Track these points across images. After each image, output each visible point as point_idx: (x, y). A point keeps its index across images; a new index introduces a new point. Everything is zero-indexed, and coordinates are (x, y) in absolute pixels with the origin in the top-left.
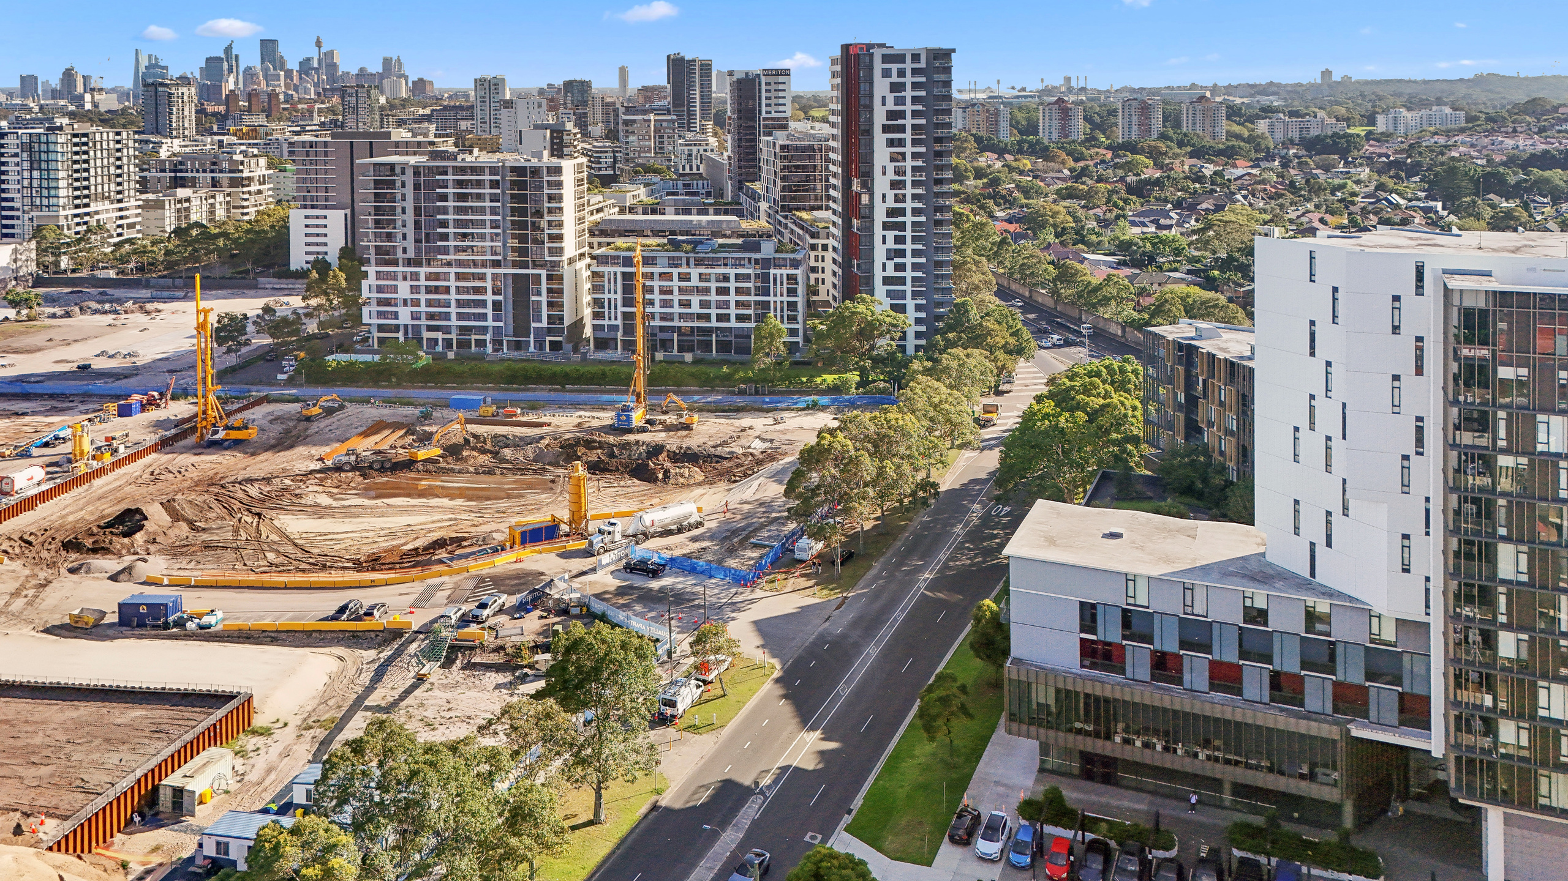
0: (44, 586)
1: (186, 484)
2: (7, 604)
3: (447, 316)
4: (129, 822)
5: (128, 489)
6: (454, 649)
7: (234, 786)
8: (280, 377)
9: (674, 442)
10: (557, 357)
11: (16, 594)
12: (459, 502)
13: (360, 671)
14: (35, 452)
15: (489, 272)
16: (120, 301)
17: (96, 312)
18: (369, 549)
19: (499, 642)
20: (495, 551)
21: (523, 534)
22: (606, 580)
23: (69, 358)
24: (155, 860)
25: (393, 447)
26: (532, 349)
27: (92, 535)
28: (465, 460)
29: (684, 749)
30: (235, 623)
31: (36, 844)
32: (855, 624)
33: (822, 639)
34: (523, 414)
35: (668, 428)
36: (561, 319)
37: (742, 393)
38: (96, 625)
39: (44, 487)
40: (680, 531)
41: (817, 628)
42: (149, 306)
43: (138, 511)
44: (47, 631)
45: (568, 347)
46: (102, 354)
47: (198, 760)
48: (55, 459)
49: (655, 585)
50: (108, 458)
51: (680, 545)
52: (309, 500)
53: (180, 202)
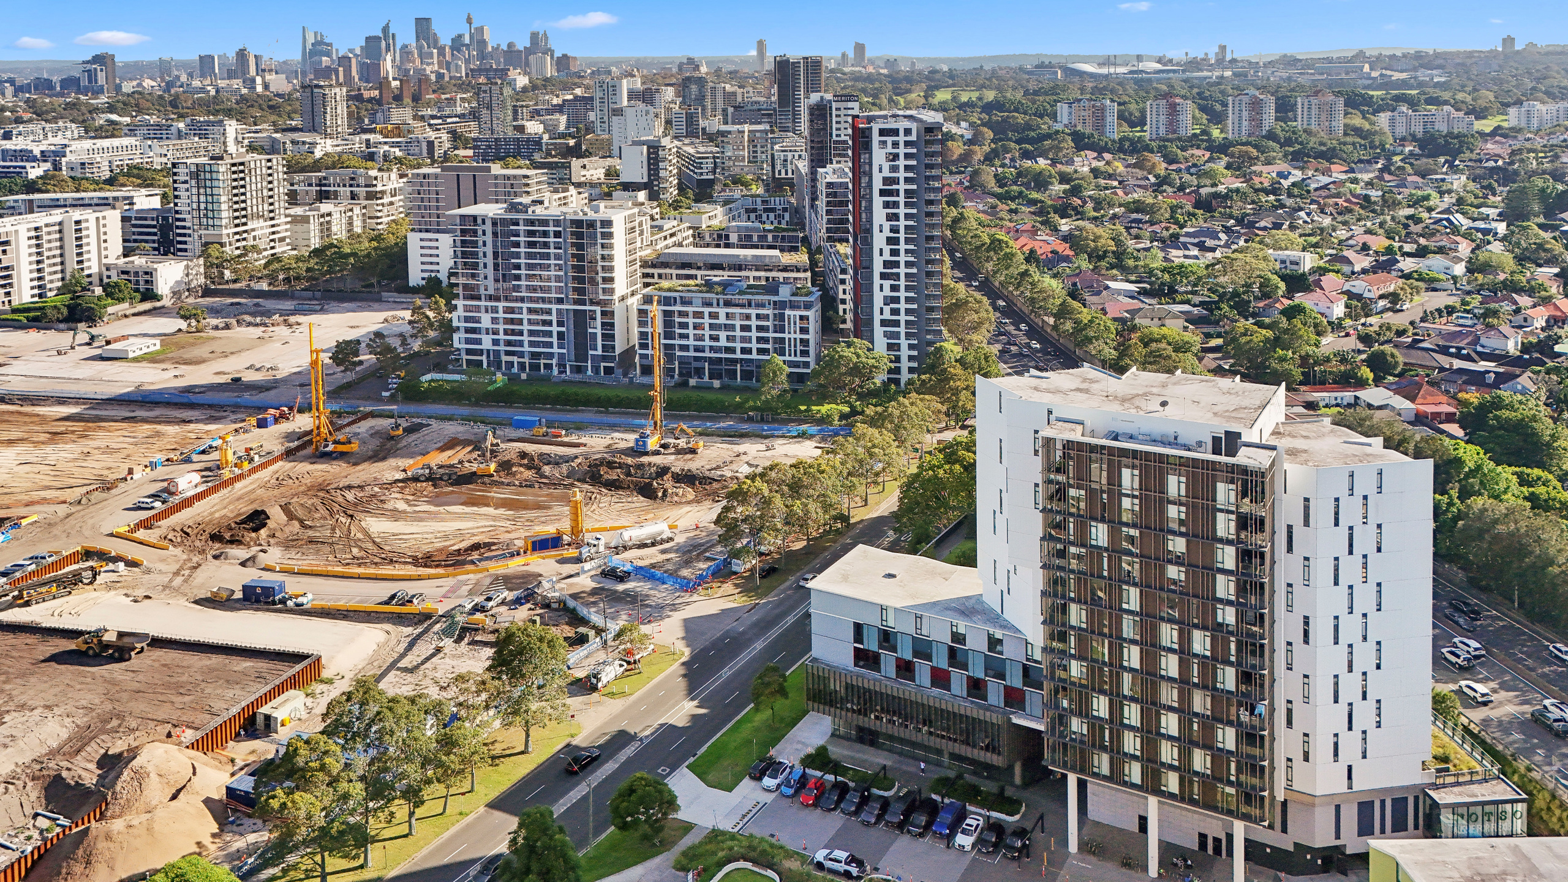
0: (195, 568)
1: (302, 489)
2: (171, 581)
3: (520, 344)
4: (238, 734)
5: (259, 492)
6: (464, 630)
7: (304, 716)
8: (385, 394)
9: (677, 464)
10: (608, 380)
11: (177, 573)
12: (501, 511)
13: (399, 642)
14: (195, 458)
15: (554, 307)
16: (268, 314)
17: (249, 324)
18: (427, 548)
19: (496, 626)
20: (512, 555)
21: (534, 543)
22: (585, 582)
23: (226, 370)
24: (252, 758)
25: (461, 462)
26: (589, 372)
27: (231, 529)
28: (514, 474)
29: (600, 708)
30: (319, 603)
31: (179, 744)
32: (755, 624)
33: (726, 635)
34: (566, 435)
35: (680, 452)
36: (613, 347)
37: (750, 420)
38: (228, 600)
39: (200, 489)
40: (653, 544)
41: (728, 625)
42: (292, 319)
43: (263, 512)
44: (196, 602)
45: (619, 372)
46: (251, 367)
47: (283, 697)
48: (209, 465)
49: (621, 587)
50: (246, 466)
51: (651, 556)
52: (389, 506)
53: (322, 216)
